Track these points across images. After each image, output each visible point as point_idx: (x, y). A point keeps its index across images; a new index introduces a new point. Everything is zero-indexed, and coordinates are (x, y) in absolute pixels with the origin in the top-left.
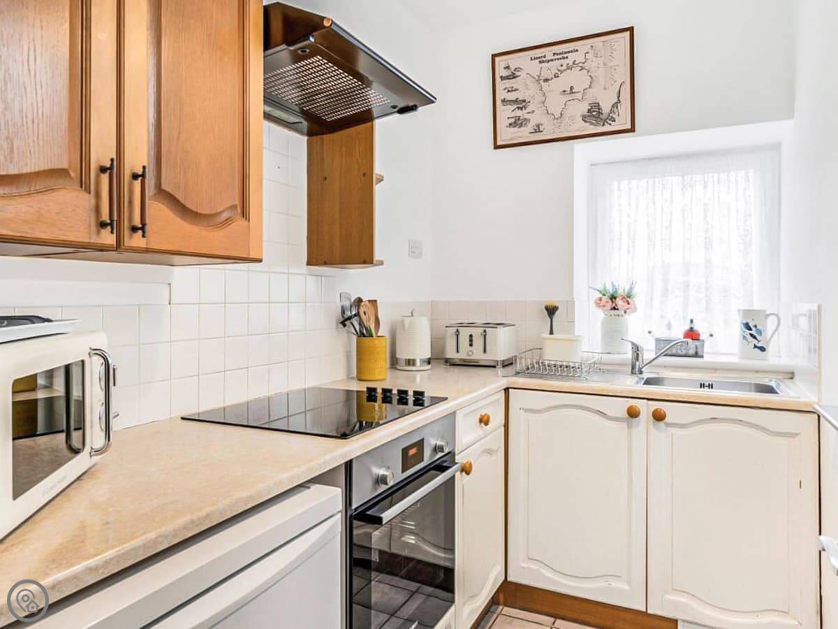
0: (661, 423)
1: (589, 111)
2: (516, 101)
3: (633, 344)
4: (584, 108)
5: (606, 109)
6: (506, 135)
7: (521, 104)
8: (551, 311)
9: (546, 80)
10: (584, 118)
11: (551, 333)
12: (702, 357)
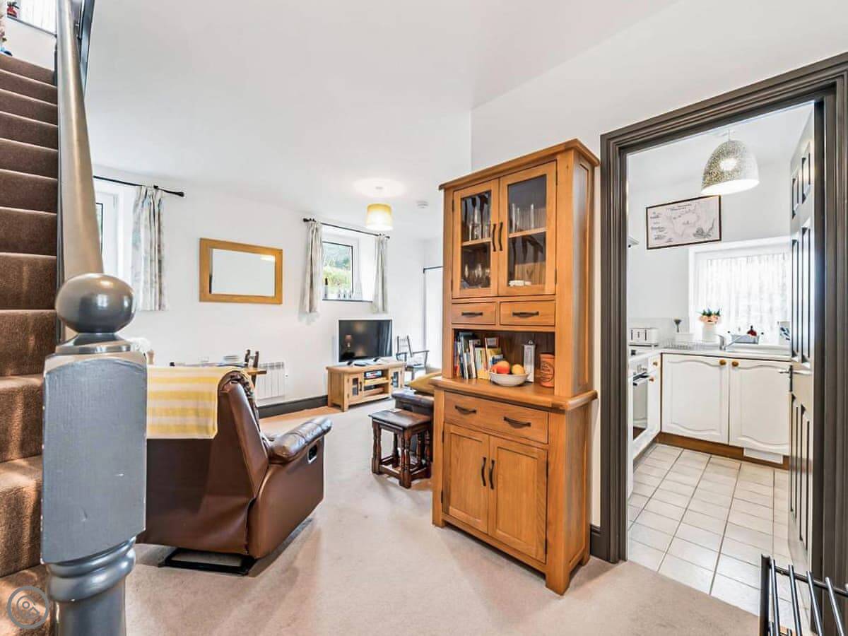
0: (736, 368)
1: (697, 232)
2: (659, 228)
3: (721, 336)
4: (694, 231)
5: (706, 230)
6: (653, 243)
7: (661, 229)
8: (678, 322)
9: (675, 218)
10: (694, 235)
11: (678, 331)
12: (757, 343)
